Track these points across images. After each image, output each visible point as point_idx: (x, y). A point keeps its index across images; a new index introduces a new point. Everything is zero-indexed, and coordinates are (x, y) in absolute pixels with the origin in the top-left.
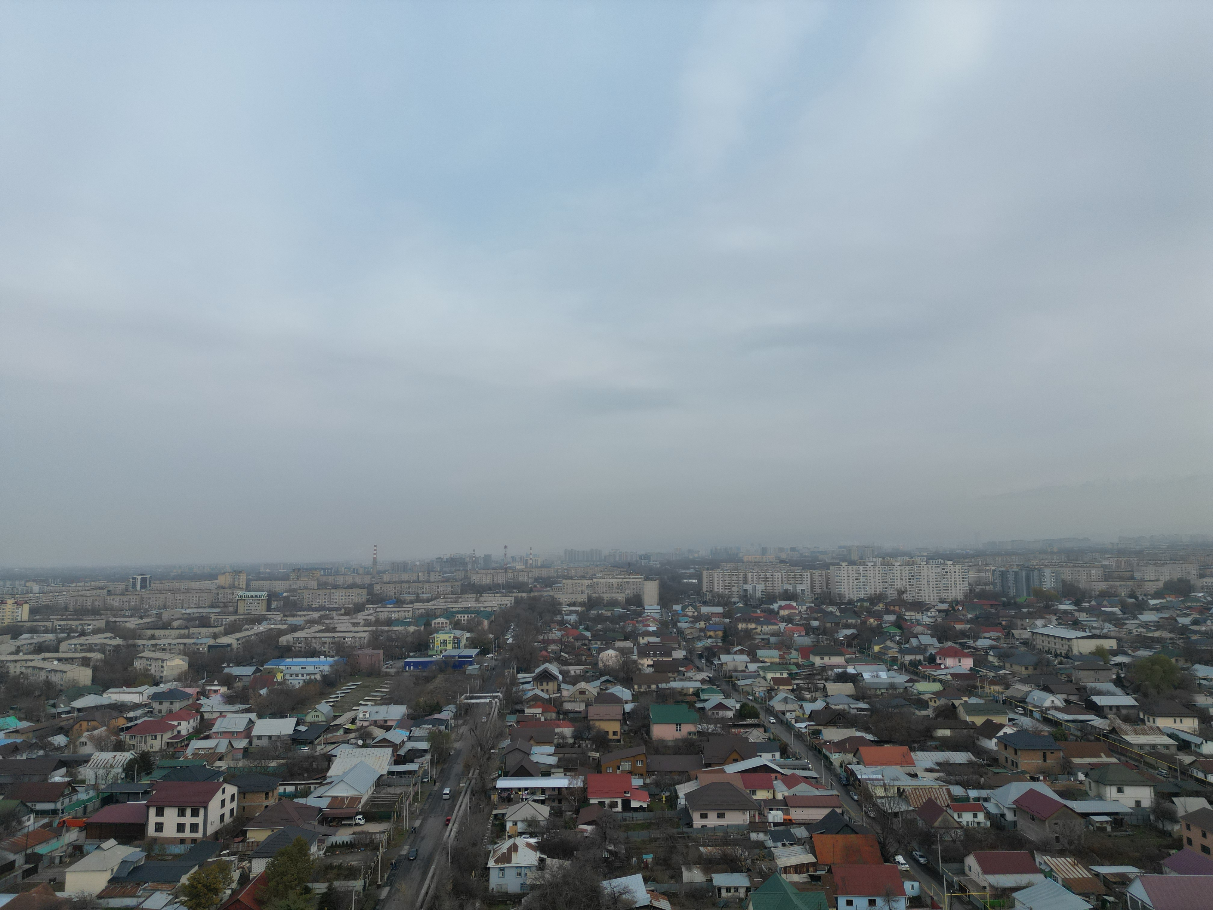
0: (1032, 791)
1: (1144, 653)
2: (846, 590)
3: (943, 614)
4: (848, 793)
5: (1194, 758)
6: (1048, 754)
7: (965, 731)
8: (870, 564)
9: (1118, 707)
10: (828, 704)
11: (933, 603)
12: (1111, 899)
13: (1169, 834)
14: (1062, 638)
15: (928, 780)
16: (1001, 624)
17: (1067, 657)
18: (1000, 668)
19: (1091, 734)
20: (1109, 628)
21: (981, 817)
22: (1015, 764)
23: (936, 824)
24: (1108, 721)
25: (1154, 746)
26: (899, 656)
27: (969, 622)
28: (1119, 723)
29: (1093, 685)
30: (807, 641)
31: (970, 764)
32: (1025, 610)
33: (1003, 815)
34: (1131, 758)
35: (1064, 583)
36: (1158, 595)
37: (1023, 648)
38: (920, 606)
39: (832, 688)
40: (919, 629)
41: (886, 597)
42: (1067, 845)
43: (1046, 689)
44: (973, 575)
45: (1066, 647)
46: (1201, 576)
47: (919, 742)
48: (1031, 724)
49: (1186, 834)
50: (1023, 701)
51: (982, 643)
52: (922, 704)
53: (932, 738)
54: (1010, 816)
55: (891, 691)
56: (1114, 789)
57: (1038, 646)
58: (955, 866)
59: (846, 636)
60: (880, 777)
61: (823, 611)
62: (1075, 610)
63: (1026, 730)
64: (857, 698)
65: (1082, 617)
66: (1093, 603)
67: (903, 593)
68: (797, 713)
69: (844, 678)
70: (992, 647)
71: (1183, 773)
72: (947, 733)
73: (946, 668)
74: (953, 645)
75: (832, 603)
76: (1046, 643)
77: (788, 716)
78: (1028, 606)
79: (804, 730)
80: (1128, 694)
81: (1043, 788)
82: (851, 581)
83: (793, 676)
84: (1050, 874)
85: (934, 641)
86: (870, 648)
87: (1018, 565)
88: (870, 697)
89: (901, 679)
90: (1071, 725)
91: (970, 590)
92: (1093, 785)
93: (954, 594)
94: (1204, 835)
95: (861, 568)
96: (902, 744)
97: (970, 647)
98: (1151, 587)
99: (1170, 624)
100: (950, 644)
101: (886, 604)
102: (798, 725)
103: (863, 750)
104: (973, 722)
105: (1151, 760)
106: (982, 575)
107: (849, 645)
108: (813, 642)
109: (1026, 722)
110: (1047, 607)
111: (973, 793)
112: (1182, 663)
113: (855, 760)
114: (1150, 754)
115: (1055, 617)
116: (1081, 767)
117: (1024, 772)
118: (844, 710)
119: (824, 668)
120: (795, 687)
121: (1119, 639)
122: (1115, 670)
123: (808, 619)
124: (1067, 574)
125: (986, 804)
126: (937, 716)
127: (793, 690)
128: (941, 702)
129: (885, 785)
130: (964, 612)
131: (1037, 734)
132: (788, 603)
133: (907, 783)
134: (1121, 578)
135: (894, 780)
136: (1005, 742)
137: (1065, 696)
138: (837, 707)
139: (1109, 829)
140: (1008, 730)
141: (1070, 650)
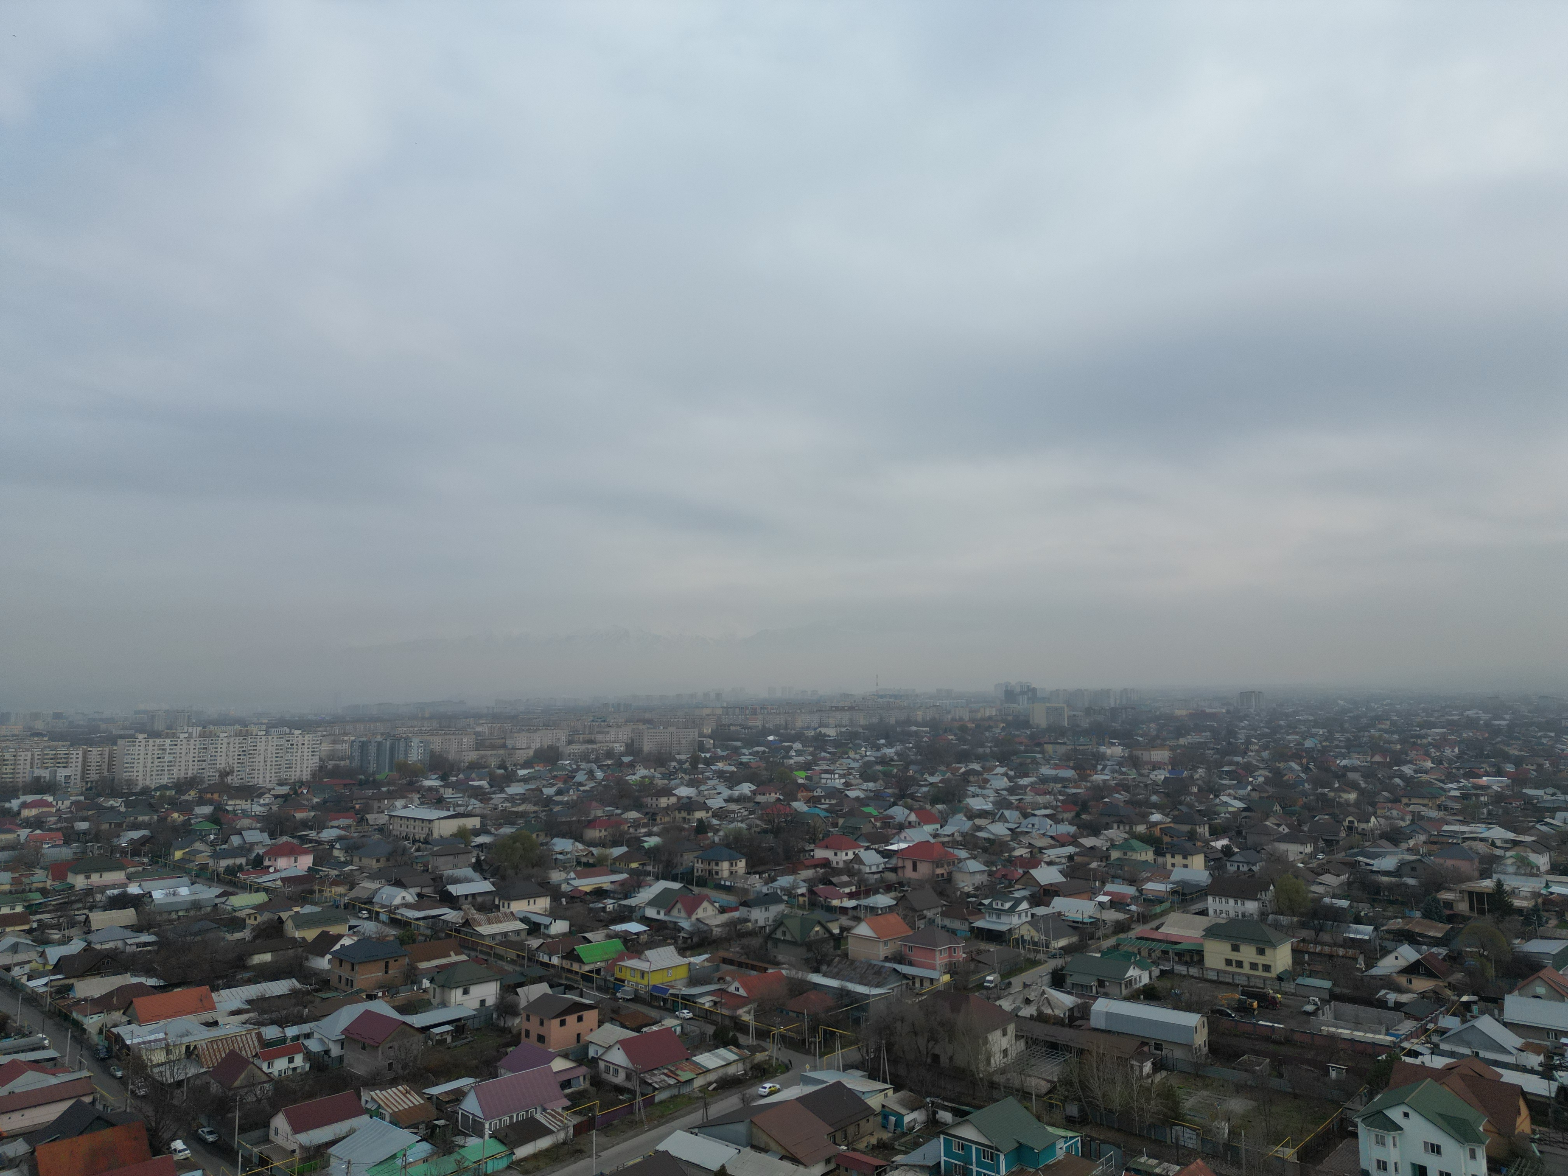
0: (367, 1012)
1: (507, 830)
2: (141, 774)
3: (280, 800)
4: (106, 1070)
5: (541, 941)
6: (392, 963)
7: (291, 952)
8: (182, 736)
9: (474, 895)
10: (89, 944)
11: (269, 786)
12: (441, 1122)
13: (508, 1030)
14: (423, 820)
15: (231, 1026)
16: (354, 808)
17: (426, 842)
18: (346, 863)
19: (442, 931)
20: (475, 804)
21: (299, 1060)
22: (350, 983)
23: (237, 1083)
24: (462, 913)
25: (505, 934)
26: (210, 862)
27: (313, 808)
28: (474, 914)
29: (450, 872)
30: (66, 853)
31: (294, 992)
32: (384, 789)
33: (327, 1052)
34: (481, 952)
35: (432, 754)
36: (527, 764)
37: (377, 836)
38: (249, 792)
39: (98, 918)
40: (246, 822)
41: (202, 781)
42: (400, 1072)
43: (399, 883)
44: (325, 747)
45: (426, 830)
46: (570, 743)
47: (226, 976)
48: (375, 930)
49: (526, 1025)
50: (369, 901)
51: (328, 834)
52: (237, 923)
53: (245, 968)
54: (335, 1051)
55: (192, 913)
56: (460, 991)
57: (394, 833)
58: (256, 1134)
59: (132, 841)
60: (161, 1036)
61: (100, 808)
62: (441, 786)
63: (370, 937)
64: (138, 929)
65: (448, 793)
66: (461, 776)
67: (228, 774)
68: (34, 965)
69: (121, 902)
70: (340, 839)
71: (530, 959)
72: (267, 957)
73: (276, 871)
74: (290, 840)
75: (114, 794)
76: (404, 828)
77: (16, 972)
78: (389, 784)
79: (41, 990)
80: (485, 879)
81: (382, 1007)
82: (150, 760)
83: (32, 909)
84: (376, 1113)
85: (265, 837)
86: (168, 854)
87: (382, 734)
88: (160, 926)
89: (208, 893)
90: (421, 923)
91: (321, 767)
92: (437, 990)
93: (298, 773)
94: (542, 1024)
95: (168, 741)
96: (200, 984)
97: (311, 841)
98: (522, 756)
99: (535, 797)
100: (285, 839)
101: (201, 791)
102: (32, 984)
103: (138, 1002)
104: (303, 938)
105: (500, 950)
106: (338, 747)
107: (136, 853)
108: (75, 853)
109: (370, 927)
110: (411, 784)
111: (291, 1031)
112: (542, 839)
113: (125, 1019)
114: (501, 944)
115: (418, 796)
116: (426, 972)
117: (358, 992)
118: (116, 948)
119: (89, 892)
120: (35, 925)
121: (483, 817)
122: (475, 853)
123: (71, 820)
124: (437, 744)
125: (307, 1042)
126: (255, 938)
127: (30, 931)
128: (266, 917)
129: (167, 1045)
130: (309, 796)
131: (381, 940)
132: (38, 797)
133: (200, 1036)
134: (493, 747)
135: (182, 1036)
136: (340, 959)
137: (418, 890)
138: (105, 947)
139: (449, 1039)
140: (347, 941)
141: (430, 833)
